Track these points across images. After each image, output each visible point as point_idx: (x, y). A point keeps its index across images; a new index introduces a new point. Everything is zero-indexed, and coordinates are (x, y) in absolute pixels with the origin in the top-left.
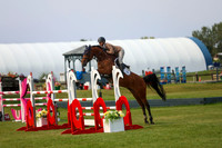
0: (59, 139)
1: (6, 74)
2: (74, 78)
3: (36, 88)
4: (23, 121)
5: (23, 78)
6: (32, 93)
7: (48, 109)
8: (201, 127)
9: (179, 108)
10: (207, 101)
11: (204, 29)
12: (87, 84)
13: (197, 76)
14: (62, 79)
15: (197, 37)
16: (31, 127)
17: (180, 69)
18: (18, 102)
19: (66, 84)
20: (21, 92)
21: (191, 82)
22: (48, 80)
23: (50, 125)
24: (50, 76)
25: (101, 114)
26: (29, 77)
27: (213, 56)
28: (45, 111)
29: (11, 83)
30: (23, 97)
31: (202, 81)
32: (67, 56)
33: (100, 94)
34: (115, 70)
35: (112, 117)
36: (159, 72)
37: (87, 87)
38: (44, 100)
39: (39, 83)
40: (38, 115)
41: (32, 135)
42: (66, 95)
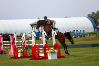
0: (28, 62)
1: (5, 33)
2: (35, 35)
3: (18, 39)
4: (12, 54)
5: (12, 35)
6: (16, 42)
7: (23, 49)
8: (92, 57)
9: (82, 48)
10: (94, 45)
11: (93, 13)
12: (41, 38)
13: (90, 34)
14: (30, 36)
15: (90, 17)
16: (16, 57)
17: (82, 31)
18: (10, 46)
19: (31, 37)
20: (11, 41)
21: (87, 37)
22: (23, 36)
23: (24, 56)
24: (24, 34)
25: (47, 51)
26: (15, 35)
27: (97, 25)
28: (22, 50)
29: (6, 37)
30: (12, 44)
31: (92, 36)
32: (32, 25)
33: (46, 42)
34: (53, 32)
35: (52, 52)
36: (73, 33)
37: (40, 39)
38: (21, 45)
39: (19, 37)
40: (19, 52)
41: (16, 61)
42: (31, 43)
